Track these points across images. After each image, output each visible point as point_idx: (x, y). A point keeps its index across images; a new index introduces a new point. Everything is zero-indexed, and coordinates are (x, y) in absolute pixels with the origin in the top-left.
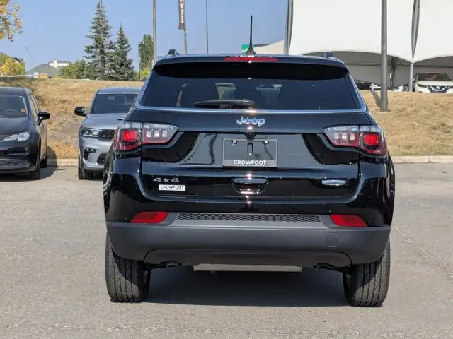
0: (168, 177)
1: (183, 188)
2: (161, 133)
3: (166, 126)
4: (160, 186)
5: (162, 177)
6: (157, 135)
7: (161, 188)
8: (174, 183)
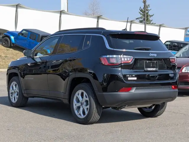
0: (131, 75)
1: (135, 79)
2: (127, 59)
3: (130, 56)
4: (129, 78)
5: (129, 75)
6: (126, 60)
7: (129, 79)
8: (133, 77)
